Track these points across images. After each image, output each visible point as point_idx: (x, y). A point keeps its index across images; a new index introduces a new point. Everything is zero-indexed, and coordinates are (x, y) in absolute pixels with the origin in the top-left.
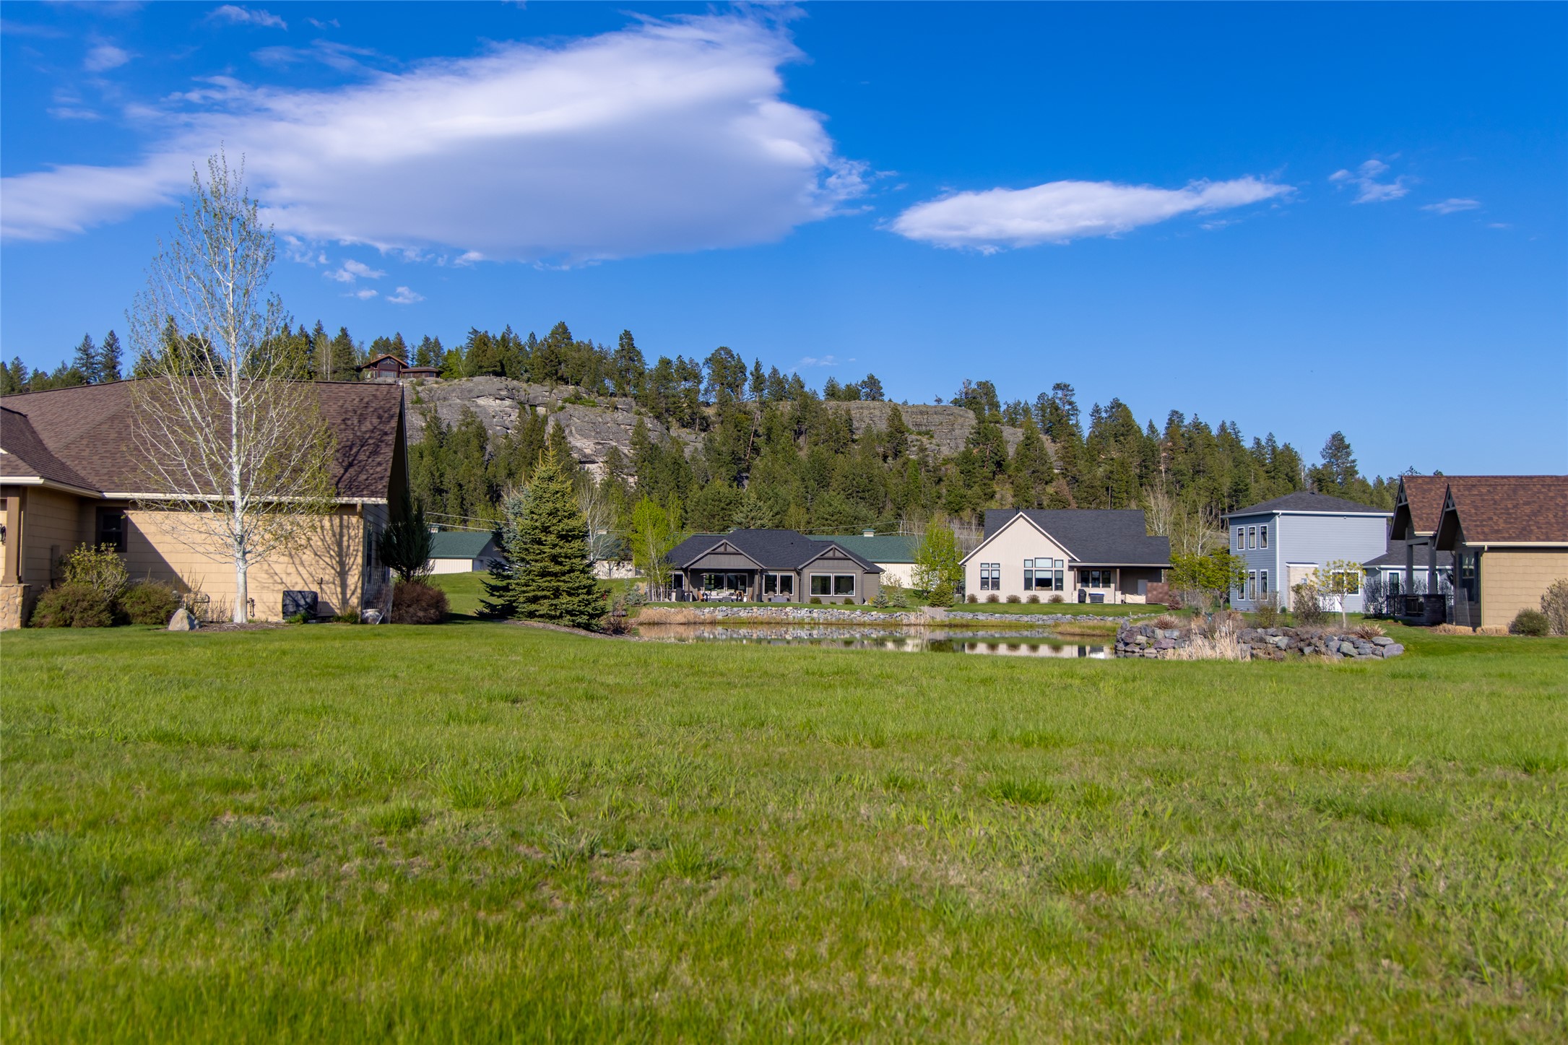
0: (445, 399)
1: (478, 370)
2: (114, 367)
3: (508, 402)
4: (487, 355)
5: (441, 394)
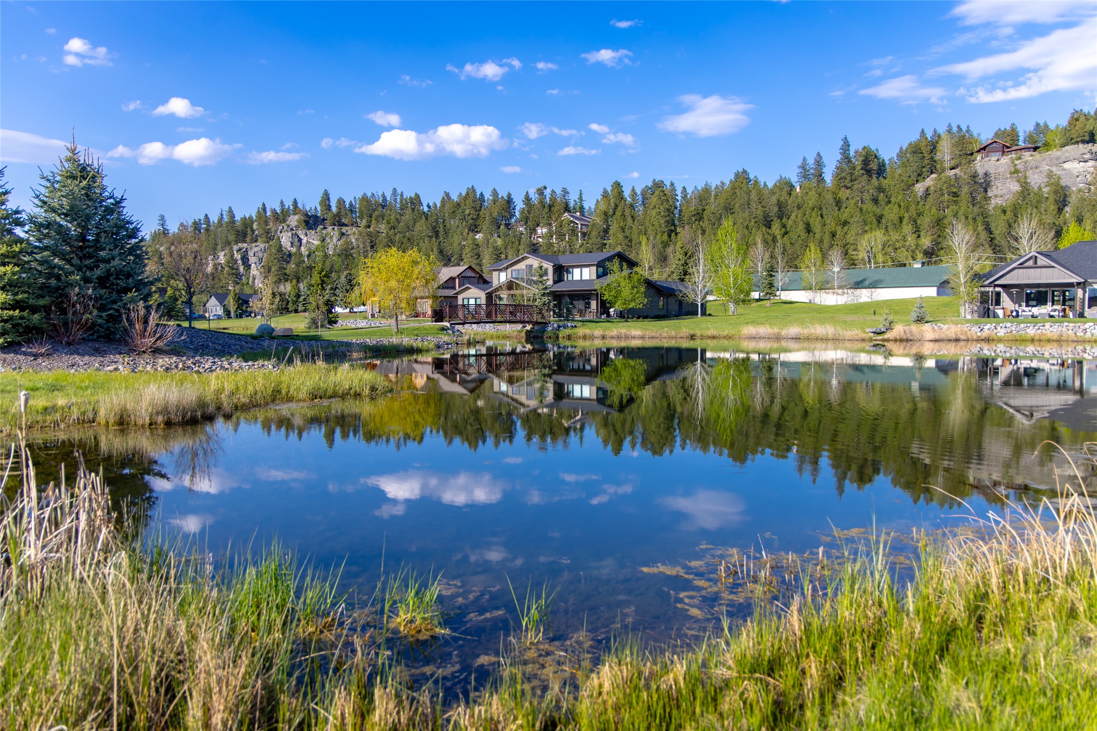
0: (1037, 167)
1: (1069, 142)
3: (1091, 163)
4: (1077, 128)
5: (1033, 164)
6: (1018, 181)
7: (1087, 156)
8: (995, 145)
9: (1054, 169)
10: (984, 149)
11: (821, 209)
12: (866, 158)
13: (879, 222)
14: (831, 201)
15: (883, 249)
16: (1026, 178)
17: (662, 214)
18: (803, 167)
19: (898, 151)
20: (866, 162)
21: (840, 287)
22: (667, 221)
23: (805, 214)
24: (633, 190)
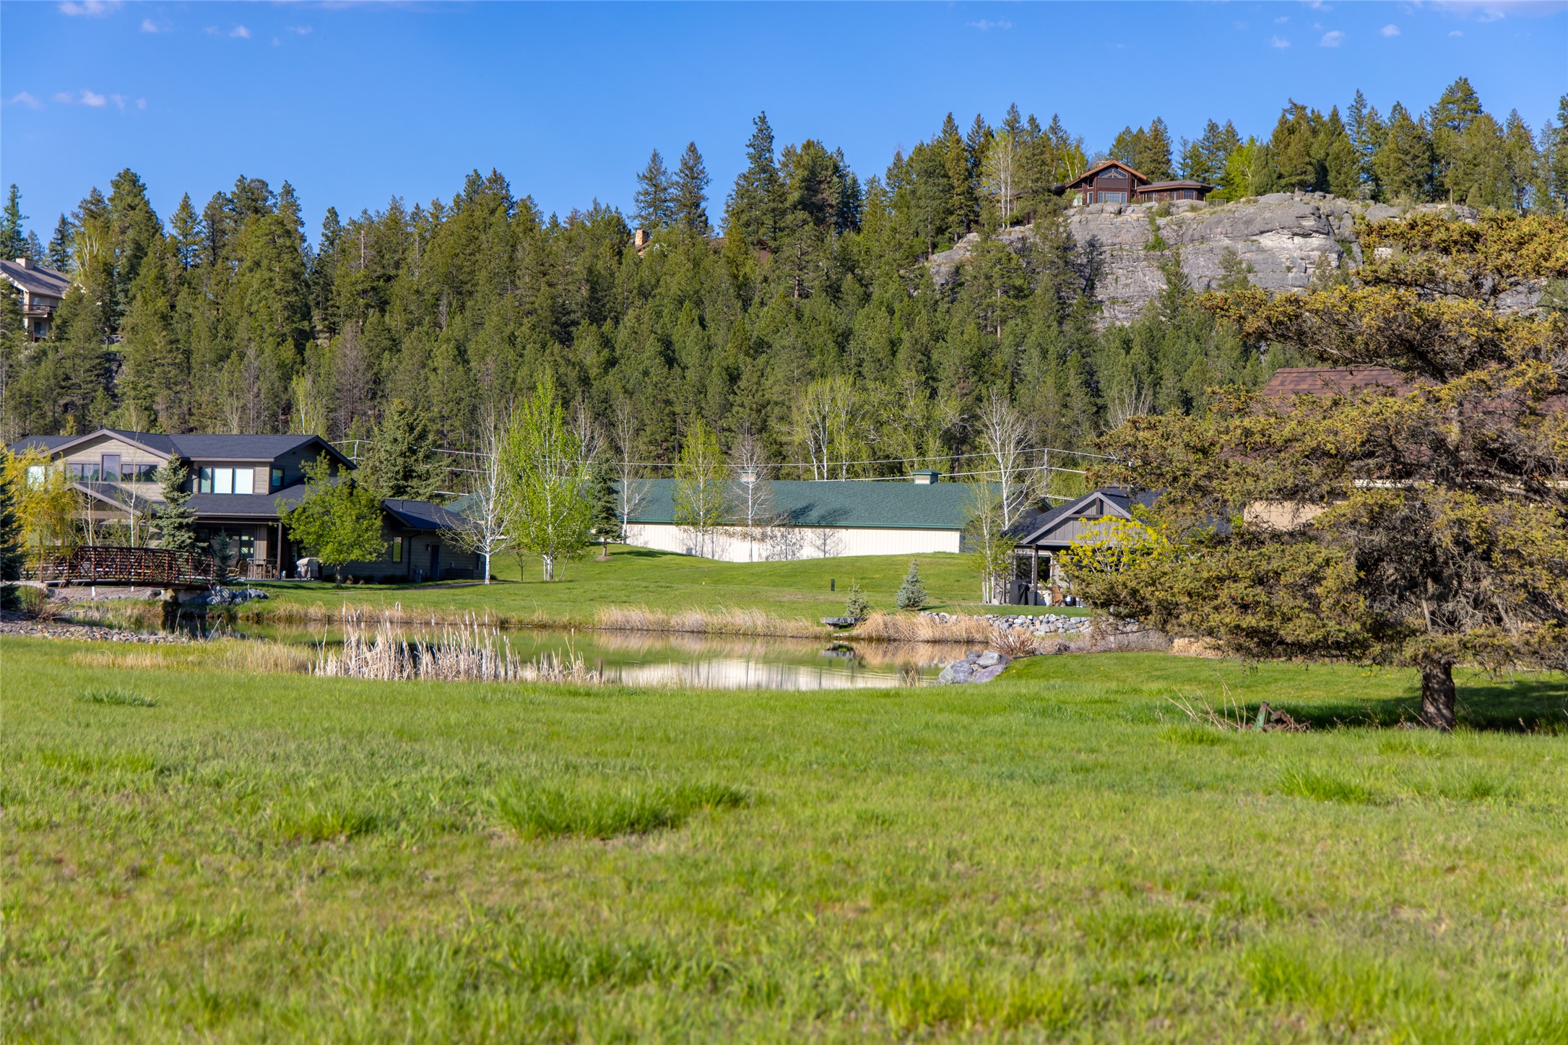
0: (1203, 239)
1: (1274, 182)
2: (698, 206)
3: (1317, 241)
4: (1291, 152)
5: (1195, 229)
6: (1163, 268)
7: (1309, 223)
8: (1113, 173)
9: (1240, 246)
10: (1089, 180)
11: (699, 303)
12: (813, 173)
13: (842, 349)
14: (726, 283)
15: (850, 423)
16: (1178, 263)
17: (278, 284)
18: (653, 177)
19: (890, 162)
20: (812, 183)
21: (757, 523)
22: (290, 307)
23: (659, 315)
24: (186, 205)
